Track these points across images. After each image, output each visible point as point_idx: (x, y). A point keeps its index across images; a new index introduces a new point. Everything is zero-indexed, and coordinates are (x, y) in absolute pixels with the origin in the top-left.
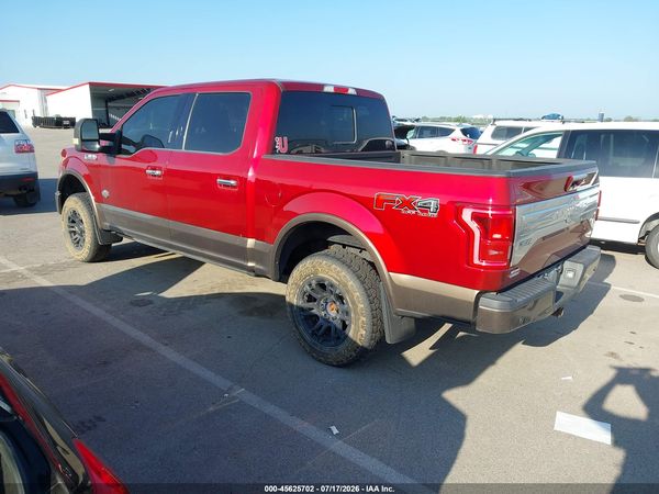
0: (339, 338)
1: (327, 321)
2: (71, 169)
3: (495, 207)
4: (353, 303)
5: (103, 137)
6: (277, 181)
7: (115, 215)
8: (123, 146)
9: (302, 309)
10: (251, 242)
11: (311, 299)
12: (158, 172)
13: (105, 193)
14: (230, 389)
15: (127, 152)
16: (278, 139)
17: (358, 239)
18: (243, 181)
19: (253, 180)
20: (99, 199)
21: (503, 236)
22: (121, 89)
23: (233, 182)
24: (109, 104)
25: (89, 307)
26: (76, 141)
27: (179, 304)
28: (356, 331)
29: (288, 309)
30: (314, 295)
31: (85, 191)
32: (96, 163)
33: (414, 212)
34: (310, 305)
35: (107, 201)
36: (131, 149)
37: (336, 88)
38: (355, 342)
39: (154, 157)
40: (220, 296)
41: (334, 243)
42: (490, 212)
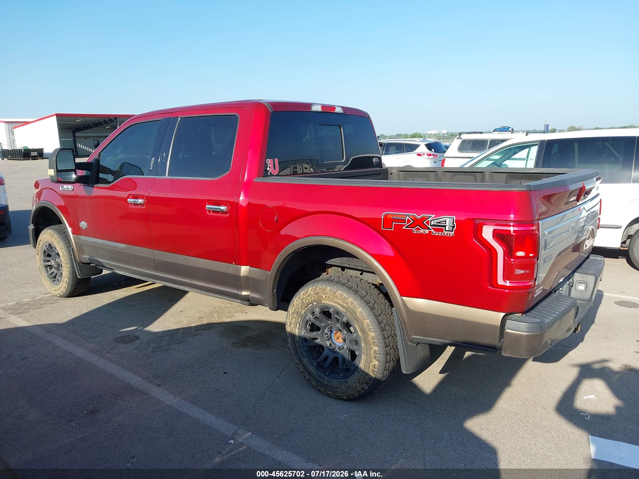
0: (347, 370)
1: (333, 351)
2: (45, 201)
3: (517, 223)
4: (363, 331)
5: (80, 166)
6: (271, 204)
7: (94, 247)
8: (101, 175)
9: (305, 340)
10: (244, 270)
11: (314, 328)
12: (140, 201)
13: (83, 225)
14: (235, 433)
15: (105, 181)
16: (269, 161)
17: (365, 261)
18: (234, 206)
19: (244, 205)
20: (77, 231)
21: (527, 254)
22: (88, 119)
23: (223, 208)
24: (77, 134)
25: (70, 347)
26: (52, 172)
27: (167, 338)
28: (368, 362)
29: (289, 340)
30: (317, 323)
31: (60, 222)
32: (73, 194)
33: (427, 231)
34: (314, 334)
35: (86, 233)
36: (110, 177)
37: (323, 107)
38: (367, 374)
39: (133, 185)
40: (209, 326)
41: (332, 266)
42: (512, 229)
